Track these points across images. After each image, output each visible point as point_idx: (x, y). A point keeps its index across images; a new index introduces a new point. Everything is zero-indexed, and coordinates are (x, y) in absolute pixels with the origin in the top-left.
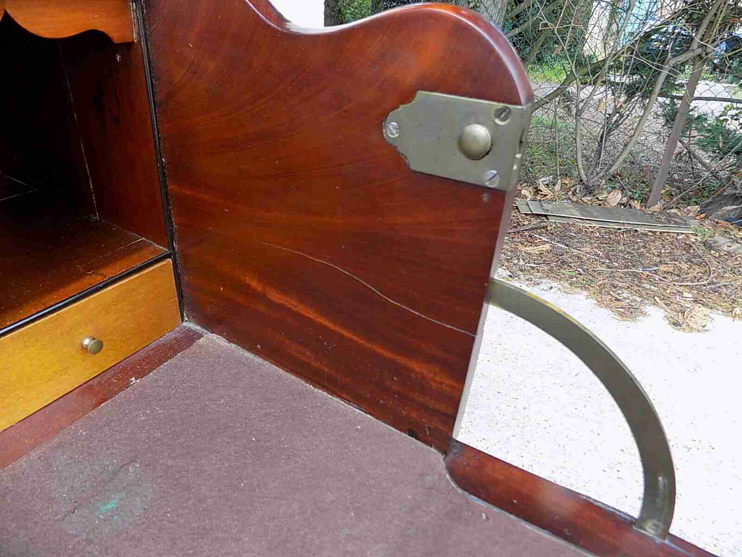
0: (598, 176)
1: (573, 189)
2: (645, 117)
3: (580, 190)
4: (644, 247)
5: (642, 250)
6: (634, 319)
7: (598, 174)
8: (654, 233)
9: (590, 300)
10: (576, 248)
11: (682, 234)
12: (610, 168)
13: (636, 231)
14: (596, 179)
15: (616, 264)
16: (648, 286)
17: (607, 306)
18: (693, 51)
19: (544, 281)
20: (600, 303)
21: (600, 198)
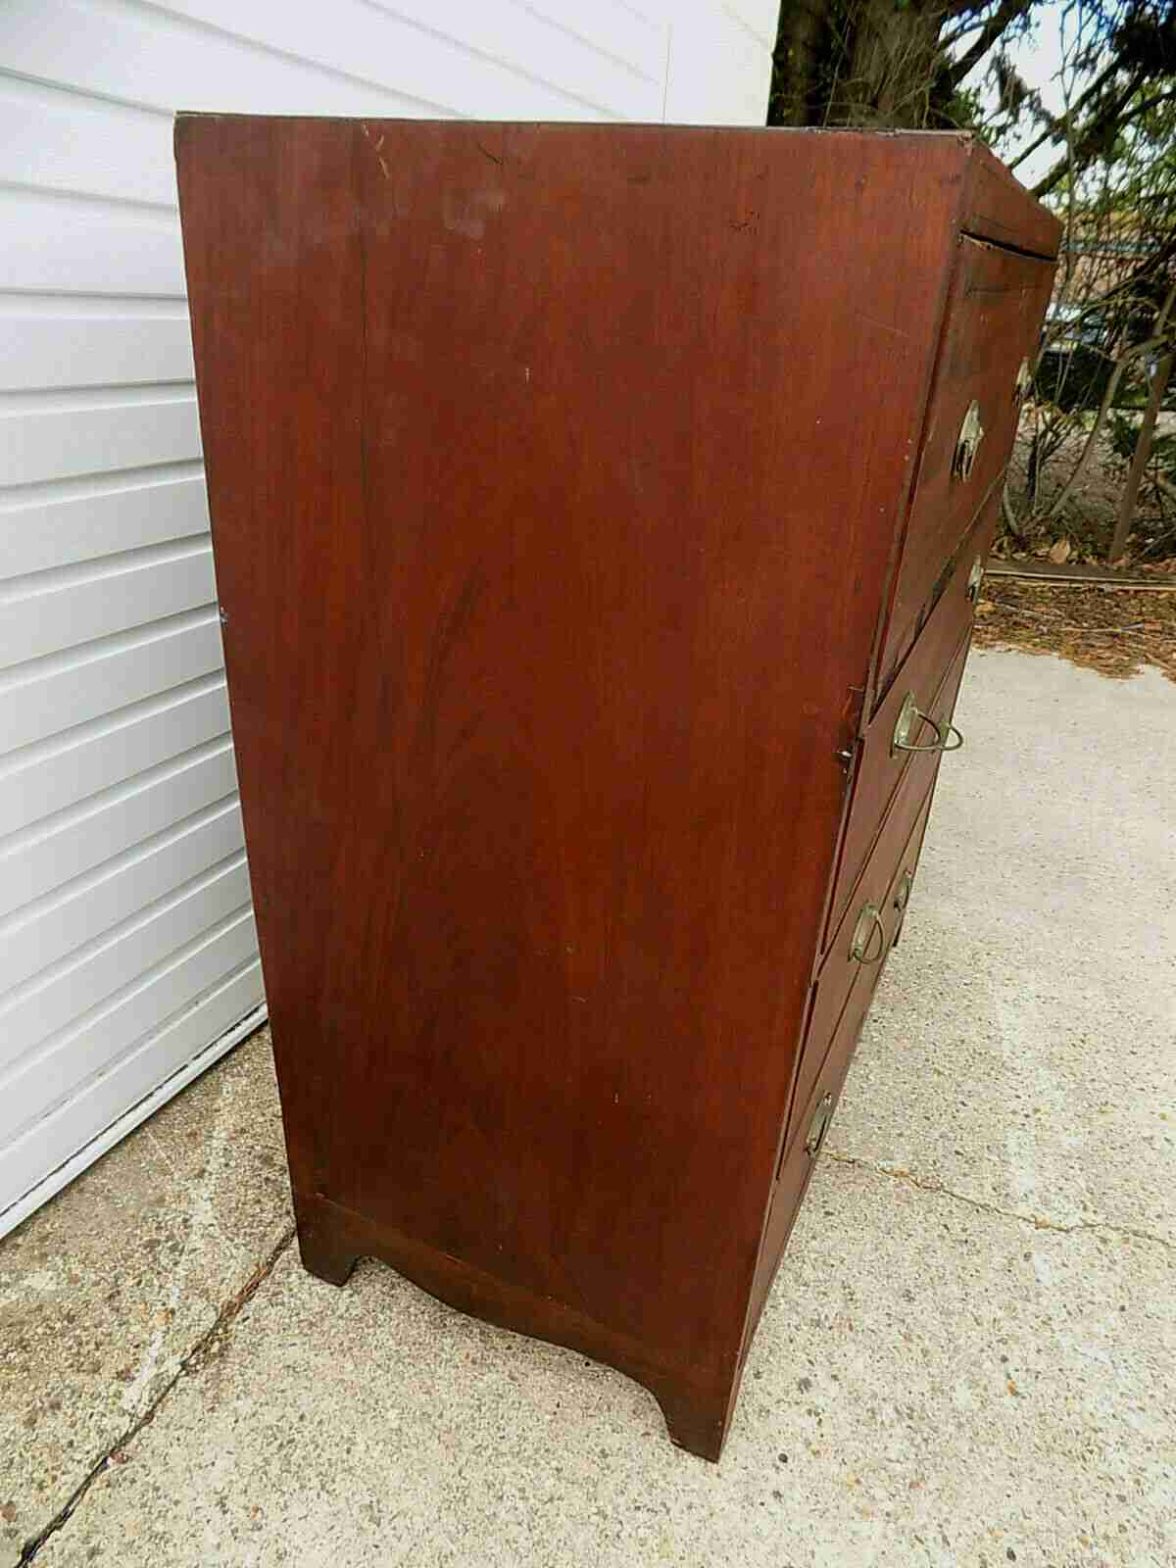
0: (1035, 521)
1: (998, 543)
2: (1096, 434)
3: (1009, 543)
4: (1117, 606)
5: (1115, 609)
6: (1126, 676)
7: (1033, 518)
8: (1127, 592)
9: (1064, 661)
10: (1028, 609)
11: (1165, 591)
12: (1050, 510)
13: (1102, 590)
14: (1031, 525)
15: (1085, 625)
16: (1134, 645)
17: (1088, 665)
18: (1156, 338)
19: (999, 643)
20: (1079, 664)
21: (1040, 554)
